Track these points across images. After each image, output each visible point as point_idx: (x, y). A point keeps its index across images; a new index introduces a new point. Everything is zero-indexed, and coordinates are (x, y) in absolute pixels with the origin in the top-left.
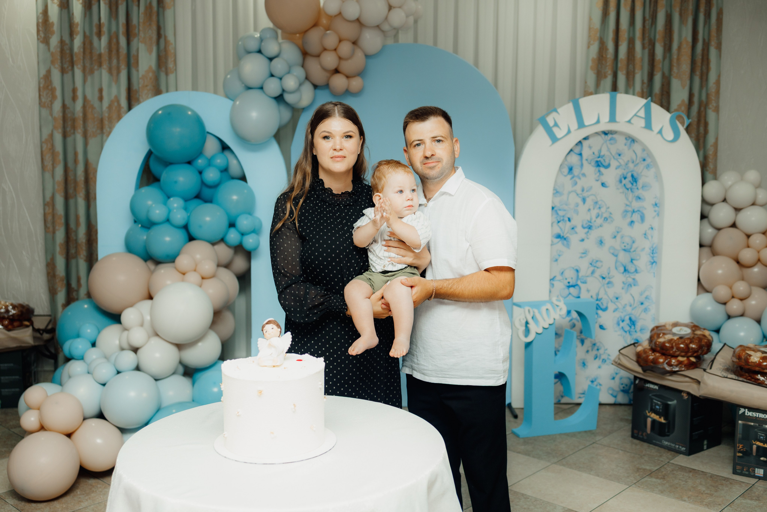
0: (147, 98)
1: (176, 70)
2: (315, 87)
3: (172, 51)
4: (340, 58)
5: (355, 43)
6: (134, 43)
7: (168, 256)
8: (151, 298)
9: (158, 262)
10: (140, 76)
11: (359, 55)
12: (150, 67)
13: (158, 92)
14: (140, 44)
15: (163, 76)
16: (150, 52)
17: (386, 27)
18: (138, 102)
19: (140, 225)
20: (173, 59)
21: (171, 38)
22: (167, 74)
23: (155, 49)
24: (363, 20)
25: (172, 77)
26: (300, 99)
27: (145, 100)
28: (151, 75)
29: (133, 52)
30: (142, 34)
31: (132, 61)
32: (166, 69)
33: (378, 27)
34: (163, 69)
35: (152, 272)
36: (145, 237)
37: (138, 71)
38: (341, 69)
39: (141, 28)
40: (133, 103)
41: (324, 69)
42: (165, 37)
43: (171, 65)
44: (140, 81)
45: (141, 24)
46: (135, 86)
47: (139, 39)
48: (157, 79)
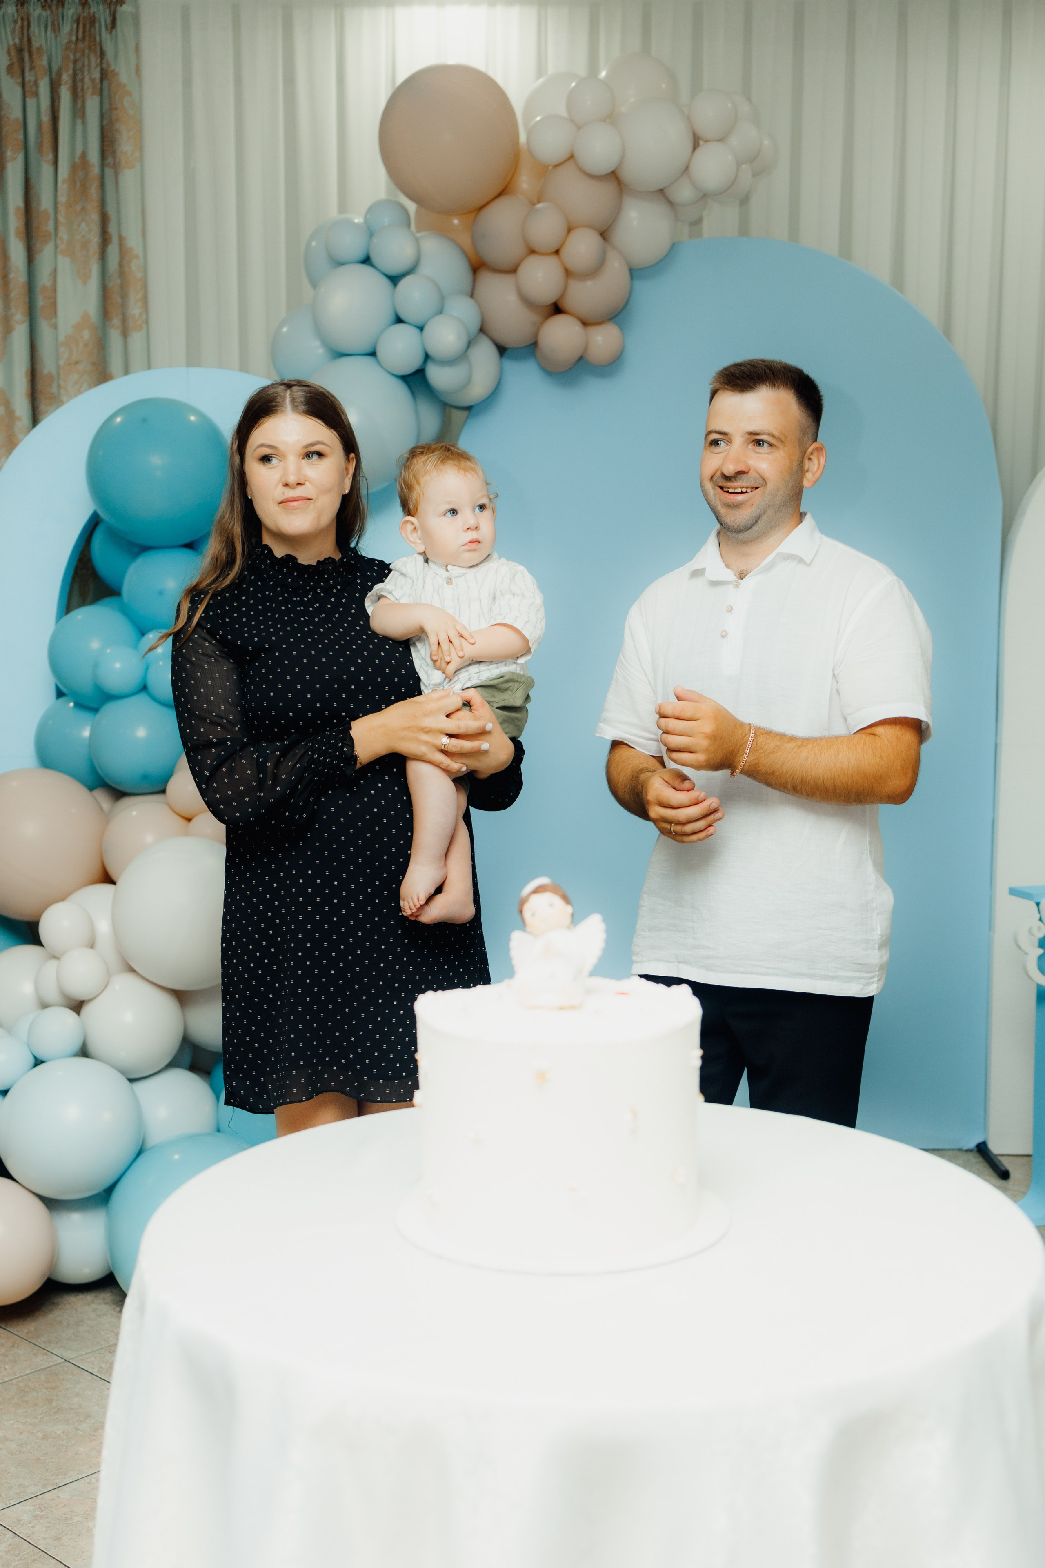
0: (79, 392)
1: (147, 322)
2: (502, 350)
3: (139, 275)
4: (568, 273)
5: (604, 234)
6: (46, 256)
7: (145, 777)
8: (108, 879)
9: (118, 794)
10: (61, 338)
11: (615, 268)
12: (85, 316)
13: (102, 376)
14: (60, 258)
15: (115, 338)
16: (85, 278)
17: (684, 193)
18: (57, 401)
19: (72, 704)
20: (140, 295)
21: (133, 241)
22: (125, 334)
23: (95, 269)
24: (628, 174)
25: (137, 339)
26: (468, 381)
27: (70, 398)
28: (86, 334)
29: (43, 279)
30: (63, 233)
31: (40, 302)
32: (124, 320)
33: (661, 193)
34: (116, 321)
35: (106, 819)
36: (86, 733)
37: (55, 327)
38: (569, 303)
39: (61, 219)
40: (42, 407)
41: (528, 302)
42: (121, 239)
43: (135, 310)
44: (62, 349)
45: (62, 209)
46: (48, 365)
47: (56, 247)
48: (101, 345)
